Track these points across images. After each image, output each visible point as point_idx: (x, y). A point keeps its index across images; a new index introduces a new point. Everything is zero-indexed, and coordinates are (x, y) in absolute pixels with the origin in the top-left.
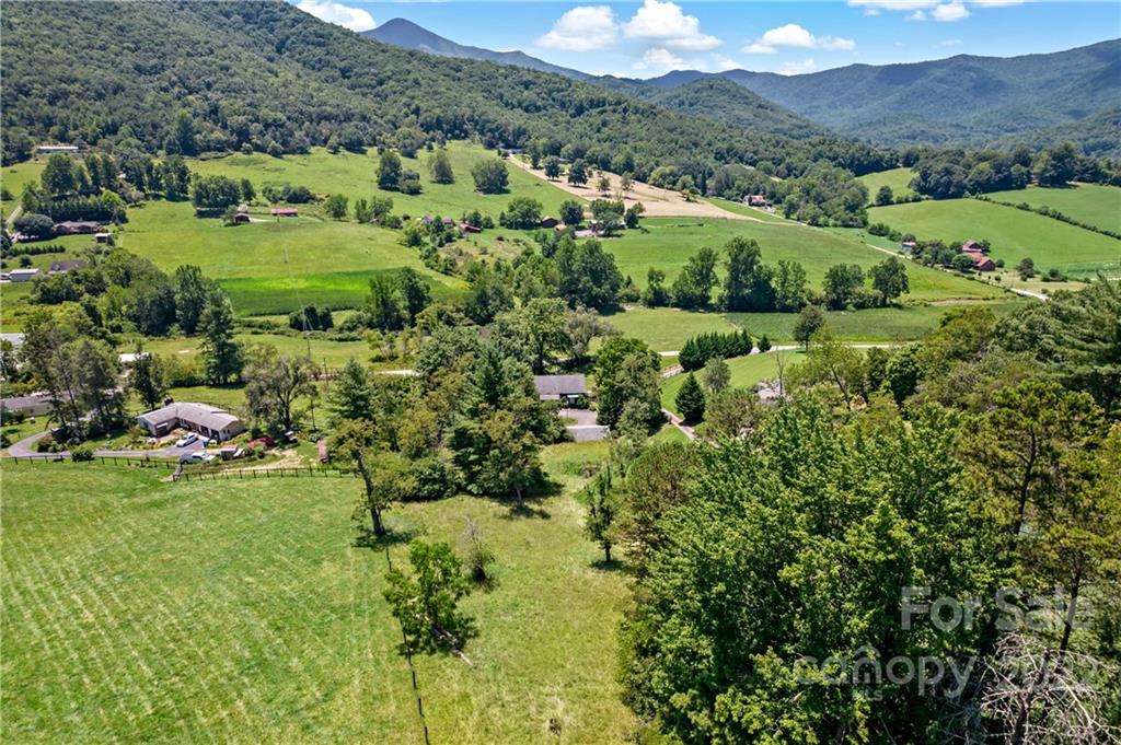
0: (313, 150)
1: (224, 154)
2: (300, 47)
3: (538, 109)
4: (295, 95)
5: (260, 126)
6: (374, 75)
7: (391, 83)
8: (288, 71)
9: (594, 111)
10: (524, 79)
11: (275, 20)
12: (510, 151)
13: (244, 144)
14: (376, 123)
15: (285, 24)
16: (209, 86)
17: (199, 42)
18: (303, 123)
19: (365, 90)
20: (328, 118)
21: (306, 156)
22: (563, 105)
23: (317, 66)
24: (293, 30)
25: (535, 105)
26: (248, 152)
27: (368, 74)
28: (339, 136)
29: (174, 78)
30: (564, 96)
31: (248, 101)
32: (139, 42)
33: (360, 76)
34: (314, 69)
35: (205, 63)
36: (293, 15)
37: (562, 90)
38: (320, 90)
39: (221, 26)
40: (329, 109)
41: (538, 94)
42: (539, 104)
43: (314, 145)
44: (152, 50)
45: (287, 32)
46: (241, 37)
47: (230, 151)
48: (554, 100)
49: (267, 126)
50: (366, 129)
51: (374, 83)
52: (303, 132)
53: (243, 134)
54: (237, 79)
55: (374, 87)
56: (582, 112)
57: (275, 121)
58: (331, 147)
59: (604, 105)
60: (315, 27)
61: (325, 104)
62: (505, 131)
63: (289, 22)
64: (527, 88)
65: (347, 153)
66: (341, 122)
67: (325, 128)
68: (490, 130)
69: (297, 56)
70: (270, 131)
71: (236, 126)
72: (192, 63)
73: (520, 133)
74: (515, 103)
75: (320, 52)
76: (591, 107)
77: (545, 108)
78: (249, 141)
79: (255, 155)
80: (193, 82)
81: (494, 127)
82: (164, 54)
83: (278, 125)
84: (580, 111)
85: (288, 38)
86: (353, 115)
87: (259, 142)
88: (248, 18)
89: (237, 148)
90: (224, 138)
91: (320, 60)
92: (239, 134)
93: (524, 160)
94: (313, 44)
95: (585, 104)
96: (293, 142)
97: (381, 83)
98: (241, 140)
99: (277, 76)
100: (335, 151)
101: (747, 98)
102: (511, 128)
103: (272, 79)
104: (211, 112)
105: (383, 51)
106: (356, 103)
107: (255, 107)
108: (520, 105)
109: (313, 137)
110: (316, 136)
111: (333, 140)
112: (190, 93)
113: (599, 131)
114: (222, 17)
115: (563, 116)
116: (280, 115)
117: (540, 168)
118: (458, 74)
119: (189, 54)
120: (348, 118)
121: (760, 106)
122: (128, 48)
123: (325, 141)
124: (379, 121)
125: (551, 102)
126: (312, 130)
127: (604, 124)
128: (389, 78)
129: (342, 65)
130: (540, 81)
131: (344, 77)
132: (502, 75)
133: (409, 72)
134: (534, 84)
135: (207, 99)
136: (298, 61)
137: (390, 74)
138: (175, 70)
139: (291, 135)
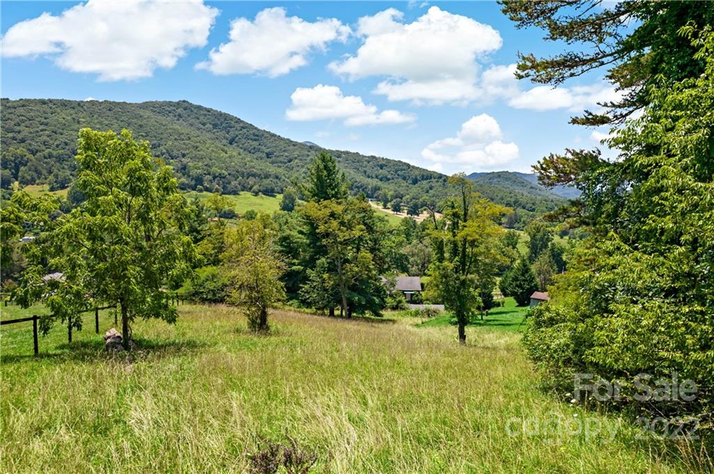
0: (241, 193)
1: (185, 191)
2: (243, 141)
3: (388, 179)
4: (235, 163)
5: (210, 177)
6: (287, 156)
7: (296, 161)
8: (233, 151)
9: (425, 182)
10: (380, 163)
11: (231, 127)
12: (370, 199)
13: (198, 186)
14: (284, 180)
15: (236, 129)
16: (184, 156)
17: (183, 134)
18: (238, 177)
19: (280, 164)
20: (254, 175)
21: (236, 196)
22: (404, 178)
23: (253, 151)
24: (241, 132)
25: (386, 177)
26: (201, 191)
27: (282, 156)
28: (260, 186)
29: (164, 151)
30: (405, 173)
31: (206, 163)
32: (149, 132)
33: (278, 157)
34: (250, 152)
35: (184, 144)
36: (242, 125)
37: (404, 170)
38: (251, 161)
39: (199, 129)
40: (255, 170)
41: (389, 172)
42: (389, 177)
43: (243, 190)
44: (155, 137)
45: (237, 133)
46: (209, 135)
47: (189, 190)
48: (398, 175)
49: (215, 177)
50: (277, 183)
51: (286, 161)
52: (237, 182)
53: (199, 180)
54: (202, 152)
55: (286, 163)
56: (417, 183)
57: (220, 174)
58: (254, 192)
59: (431, 178)
60: (254, 131)
61: (254, 168)
62: (366, 188)
63: (239, 128)
64: (381, 168)
65: (263, 196)
66: (262, 178)
67: (251, 181)
68: (357, 187)
69: (241, 146)
70: (216, 180)
71: (195, 175)
72: (176, 143)
73: (377, 189)
74: (374, 176)
75: (255, 144)
76: (422, 179)
77: (393, 179)
78: (202, 185)
79: (205, 193)
80: (175, 153)
81: (359, 185)
82: (161, 139)
83: (221, 177)
84: (415, 182)
85: (237, 136)
86: (270, 175)
87: (208, 186)
88: (215, 126)
89: (194, 189)
90: (186, 182)
91: (254, 148)
92: (196, 181)
93: (378, 204)
94: (251, 139)
95: (418, 177)
96: (229, 187)
97: (290, 161)
98: (197, 183)
99: (226, 153)
100: (256, 194)
101: (523, 183)
102: (370, 187)
103: (223, 154)
104: (182, 169)
105: (294, 145)
106: (272, 170)
107: (209, 166)
108: (377, 177)
109: (243, 186)
110: (246, 185)
111: (256, 188)
112: (172, 159)
113: (427, 192)
114: (200, 125)
115: (404, 184)
116: (223, 171)
117: (388, 208)
118: (339, 159)
119: (176, 139)
120: (267, 177)
121: (532, 188)
122: (142, 136)
123: (251, 188)
124: (286, 180)
125: (397, 176)
126: (243, 181)
127: (431, 188)
128: (296, 158)
129: (268, 151)
130: (390, 164)
131: (268, 158)
132: (366, 161)
133: (308, 156)
134: (386, 166)
135: (181, 161)
136: (241, 148)
137: (296, 156)
138: (166, 147)
139: (229, 183)
